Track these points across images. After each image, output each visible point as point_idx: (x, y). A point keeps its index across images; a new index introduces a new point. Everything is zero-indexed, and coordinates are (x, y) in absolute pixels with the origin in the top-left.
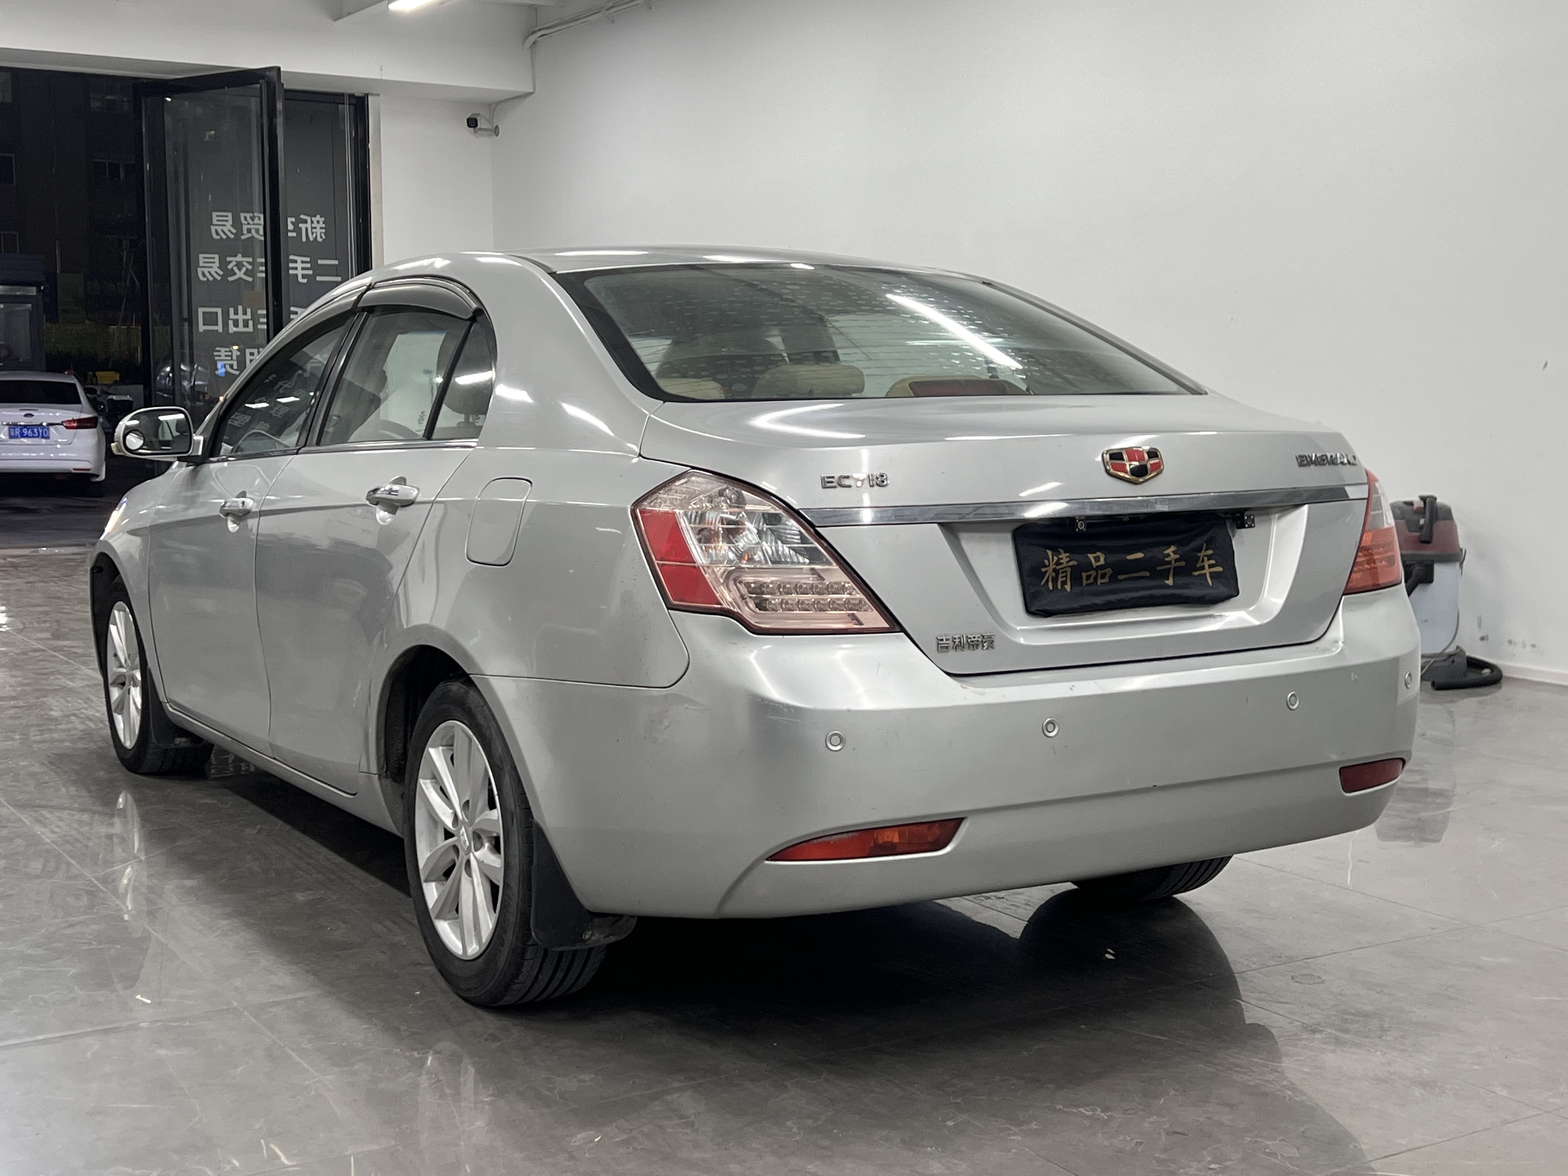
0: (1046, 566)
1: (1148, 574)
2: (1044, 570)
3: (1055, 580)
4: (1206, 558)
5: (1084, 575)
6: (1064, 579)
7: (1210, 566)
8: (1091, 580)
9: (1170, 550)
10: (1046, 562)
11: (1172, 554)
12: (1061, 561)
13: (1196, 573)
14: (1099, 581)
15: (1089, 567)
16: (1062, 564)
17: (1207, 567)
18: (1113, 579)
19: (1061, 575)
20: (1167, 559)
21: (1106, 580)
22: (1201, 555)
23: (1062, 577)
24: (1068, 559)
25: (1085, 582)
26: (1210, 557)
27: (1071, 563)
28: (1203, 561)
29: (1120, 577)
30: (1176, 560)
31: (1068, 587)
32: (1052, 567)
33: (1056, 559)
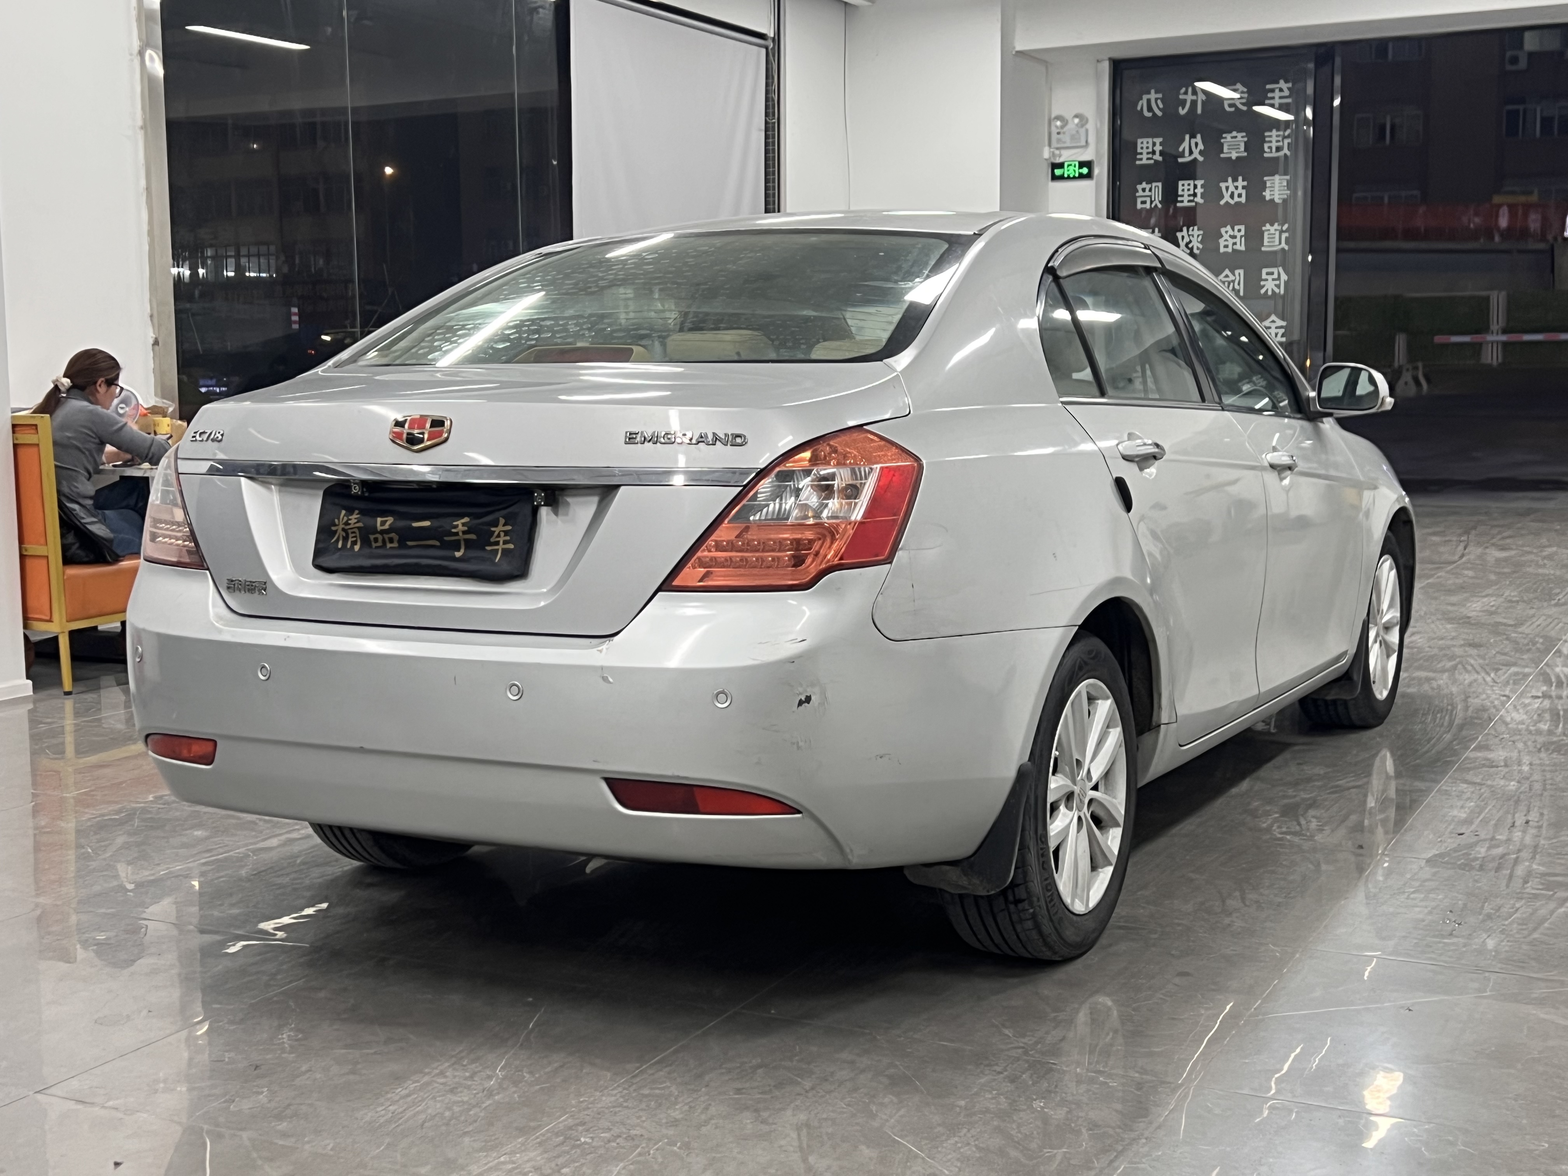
0: (335, 525)
1: (438, 543)
2: (334, 528)
3: (346, 539)
4: (502, 534)
5: (372, 537)
6: (354, 539)
7: (505, 542)
8: (379, 544)
9: (459, 523)
10: (336, 521)
11: (460, 527)
12: (350, 522)
13: (488, 548)
14: (389, 545)
15: (375, 531)
16: (350, 524)
17: (501, 543)
18: (402, 544)
19: (351, 535)
20: (454, 530)
21: (395, 545)
22: (497, 530)
23: (353, 537)
24: (356, 521)
25: (374, 545)
26: (506, 533)
27: (357, 525)
28: (499, 536)
29: (409, 543)
30: (464, 533)
31: (357, 548)
32: (342, 526)
33: (345, 519)
